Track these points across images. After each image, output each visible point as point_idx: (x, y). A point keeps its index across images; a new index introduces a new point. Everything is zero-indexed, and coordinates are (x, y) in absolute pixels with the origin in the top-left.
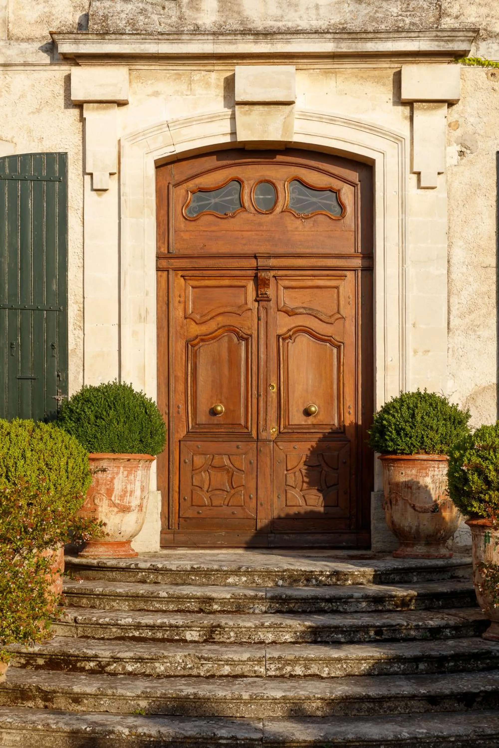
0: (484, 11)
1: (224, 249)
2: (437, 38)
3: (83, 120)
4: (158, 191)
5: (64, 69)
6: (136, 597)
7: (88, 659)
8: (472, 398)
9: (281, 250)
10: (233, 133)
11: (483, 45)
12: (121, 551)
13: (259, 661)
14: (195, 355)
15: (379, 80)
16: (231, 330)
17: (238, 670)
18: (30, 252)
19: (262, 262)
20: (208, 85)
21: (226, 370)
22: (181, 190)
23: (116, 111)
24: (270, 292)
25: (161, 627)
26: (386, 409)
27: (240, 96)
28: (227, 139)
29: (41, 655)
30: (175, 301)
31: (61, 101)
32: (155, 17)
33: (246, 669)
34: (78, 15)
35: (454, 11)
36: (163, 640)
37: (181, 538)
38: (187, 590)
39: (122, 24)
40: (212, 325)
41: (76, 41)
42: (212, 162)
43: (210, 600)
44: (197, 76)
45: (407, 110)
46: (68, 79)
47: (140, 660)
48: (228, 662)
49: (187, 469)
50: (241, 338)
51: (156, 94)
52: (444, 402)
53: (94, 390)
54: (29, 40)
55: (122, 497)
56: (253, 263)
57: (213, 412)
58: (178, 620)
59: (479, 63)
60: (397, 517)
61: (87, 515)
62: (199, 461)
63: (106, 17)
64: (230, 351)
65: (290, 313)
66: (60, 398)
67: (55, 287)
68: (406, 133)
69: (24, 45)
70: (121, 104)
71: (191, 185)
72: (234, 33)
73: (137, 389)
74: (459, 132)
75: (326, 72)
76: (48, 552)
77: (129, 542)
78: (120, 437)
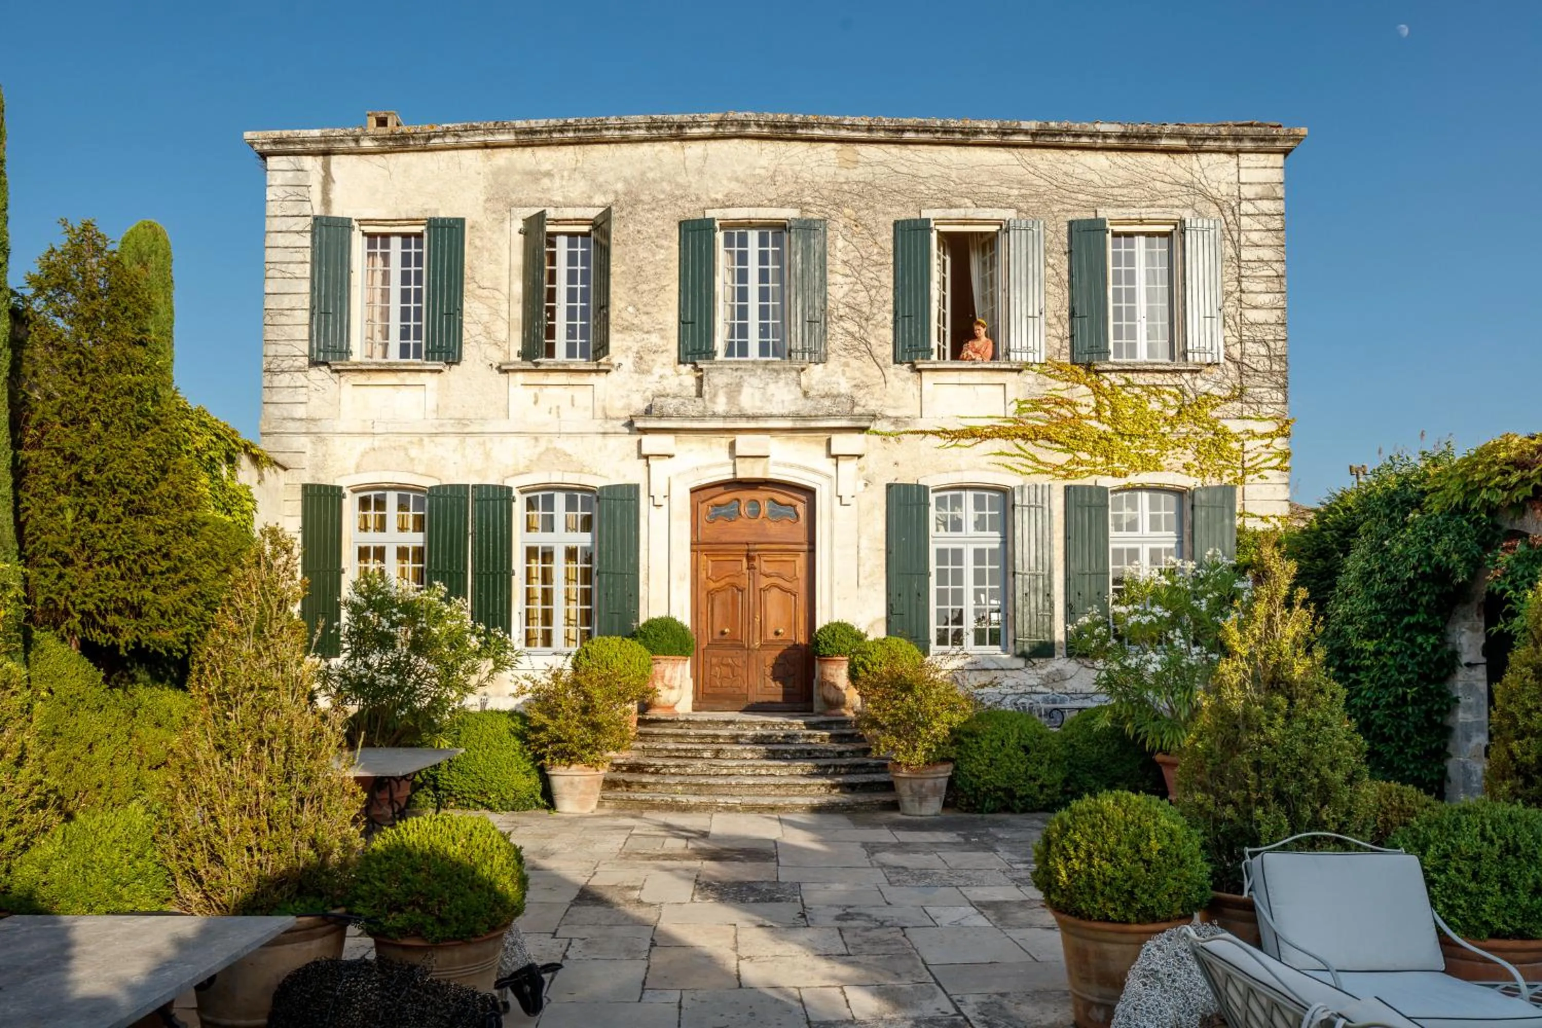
0: (879, 403)
1: (732, 539)
2: (851, 420)
3: (648, 465)
4: (692, 506)
5: (636, 438)
6: (677, 735)
7: (650, 766)
8: (871, 626)
9: (762, 540)
10: (735, 473)
11: (878, 422)
12: (669, 712)
13: (742, 766)
14: (713, 600)
15: (818, 443)
16: (733, 585)
17: (731, 771)
18: (618, 542)
19: (751, 547)
20: (720, 446)
21: (730, 607)
22: (705, 505)
23: (667, 460)
24: (756, 564)
25: (690, 750)
26: (820, 632)
27: (739, 452)
28: (731, 477)
29: (624, 765)
30: (701, 568)
31: (636, 454)
32: (690, 407)
33: (735, 771)
34: (647, 404)
35: (862, 403)
36: (691, 758)
37: (704, 705)
38: (704, 732)
39: (671, 411)
40: (723, 583)
41: (645, 421)
42: (721, 489)
43: (717, 736)
44: (714, 440)
45: (834, 460)
46: (640, 442)
47: (678, 766)
48: (726, 767)
49: (707, 666)
50: (738, 590)
51: (691, 450)
52: (852, 628)
53: (653, 620)
54: (618, 419)
55: (670, 680)
56: (746, 547)
57: (723, 633)
58: (700, 747)
59: (876, 433)
60: (826, 693)
61: (650, 686)
62: (714, 661)
63: (662, 407)
64: (733, 598)
65: (767, 576)
66: (635, 624)
67: (632, 561)
68: (834, 474)
69: (615, 422)
70: (670, 456)
71: (711, 502)
72: (735, 416)
73: (678, 620)
74: (864, 473)
75: (789, 438)
76: (630, 706)
77: (673, 707)
78: (669, 647)
